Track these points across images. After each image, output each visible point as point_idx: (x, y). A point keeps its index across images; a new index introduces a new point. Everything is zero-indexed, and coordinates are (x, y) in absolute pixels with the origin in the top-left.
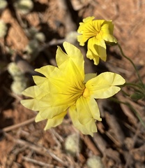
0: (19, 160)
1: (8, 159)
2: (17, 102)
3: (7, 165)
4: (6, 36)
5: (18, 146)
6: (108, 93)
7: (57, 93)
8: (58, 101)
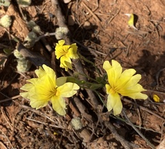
0: (24, 120)
1: (16, 119)
2: (21, 77)
3: (15, 123)
4: (11, 27)
5: (23, 109)
6: (70, 94)
7: (40, 94)
8: (40, 98)
